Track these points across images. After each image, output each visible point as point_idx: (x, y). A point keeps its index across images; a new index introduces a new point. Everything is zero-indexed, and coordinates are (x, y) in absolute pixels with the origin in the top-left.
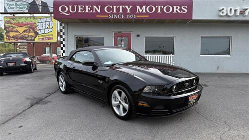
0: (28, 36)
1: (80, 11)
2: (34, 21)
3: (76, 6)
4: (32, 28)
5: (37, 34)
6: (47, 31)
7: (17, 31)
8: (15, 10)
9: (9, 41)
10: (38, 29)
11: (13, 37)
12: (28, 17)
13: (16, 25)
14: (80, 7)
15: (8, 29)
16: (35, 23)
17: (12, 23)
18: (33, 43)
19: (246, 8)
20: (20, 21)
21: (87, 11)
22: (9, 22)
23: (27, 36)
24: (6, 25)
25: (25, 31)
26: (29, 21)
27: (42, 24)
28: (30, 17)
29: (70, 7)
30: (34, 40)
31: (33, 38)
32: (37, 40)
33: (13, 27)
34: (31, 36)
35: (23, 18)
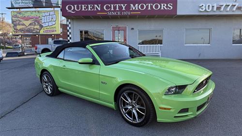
0: (34, 28)
1: (83, 10)
2: (38, 15)
3: (80, 5)
4: (37, 21)
5: (41, 27)
6: (50, 24)
7: (23, 25)
8: (21, 5)
9: (16, 34)
10: (43, 22)
11: (20, 30)
12: (33, 11)
13: (22, 18)
14: (83, 6)
15: (15, 23)
16: (40, 17)
17: (19, 17)
18: (39, 35)
19: (221, 4)
20: (26, 15)
21: (89, 10)
22: (16, 16)
23: (32, 29)
24: (13, 18)
25: (30, 24)
26: (34, 15)
27: (46, 17)
28: (35, 11)
29: (76, 6)
30: (39, 32)
31: (38, 31)
32: (42, 32)
33: (20, 21)
34: (37, 28)
35: (28, 13)
